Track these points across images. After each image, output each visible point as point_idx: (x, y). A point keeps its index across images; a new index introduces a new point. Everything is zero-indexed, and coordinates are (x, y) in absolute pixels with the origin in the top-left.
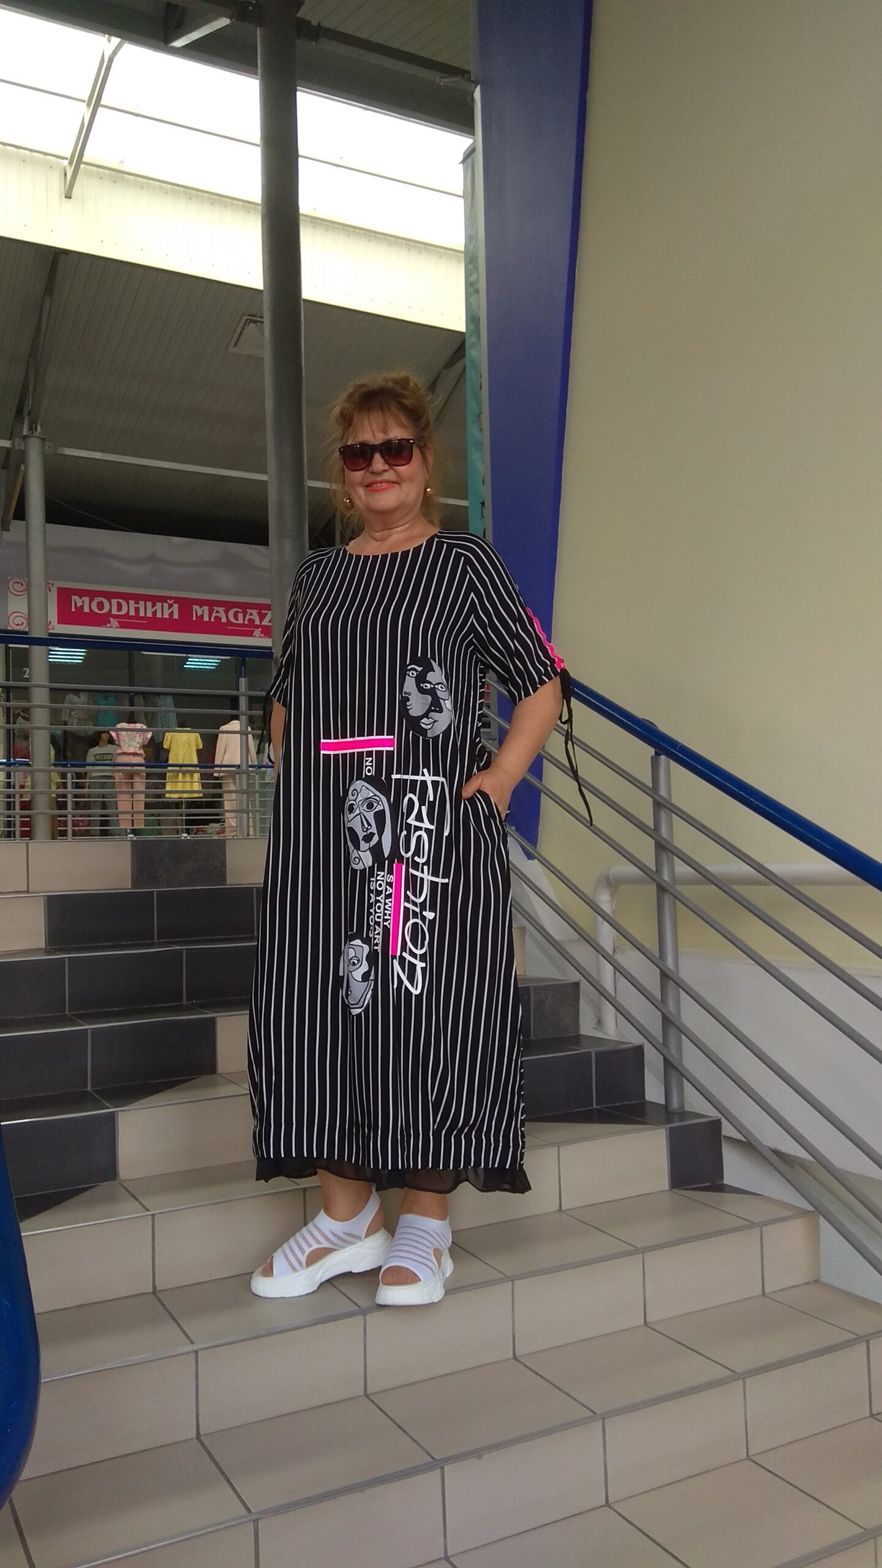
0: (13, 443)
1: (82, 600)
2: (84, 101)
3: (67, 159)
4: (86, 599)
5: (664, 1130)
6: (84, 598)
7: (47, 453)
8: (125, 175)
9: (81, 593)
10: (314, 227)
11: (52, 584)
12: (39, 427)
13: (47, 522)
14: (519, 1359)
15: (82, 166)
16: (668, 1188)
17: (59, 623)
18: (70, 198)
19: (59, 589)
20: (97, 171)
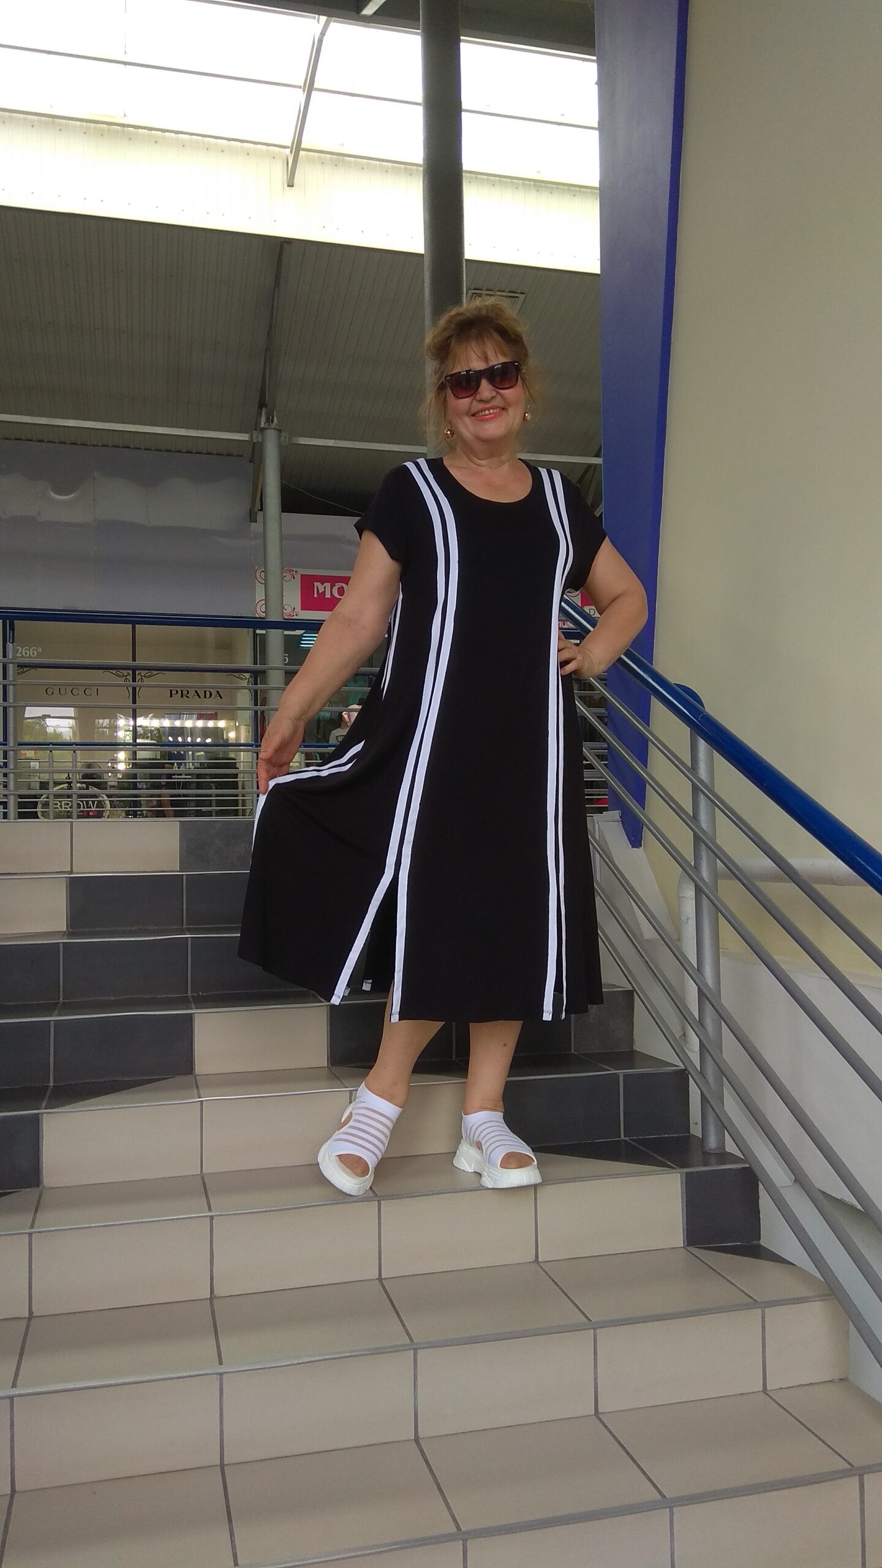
0: (252, 436)
1: (324, 586)
2: (300, 87)
3: (288, 147)
4: (328, 585)
5: (679, 1175)
6: (325, 584)
7: (285, 444)
8: (346, 158)
9: (323, 579)
10: (538, 191)
11: (296, 572)
12: (275, 418)
13: (283, 511)
14: (420, 1441)
15: (301, 152)
16: (682, 1246)
17: (302, 609)
18: (293, 186)
19: (301, 575)
20: (319, 158)
